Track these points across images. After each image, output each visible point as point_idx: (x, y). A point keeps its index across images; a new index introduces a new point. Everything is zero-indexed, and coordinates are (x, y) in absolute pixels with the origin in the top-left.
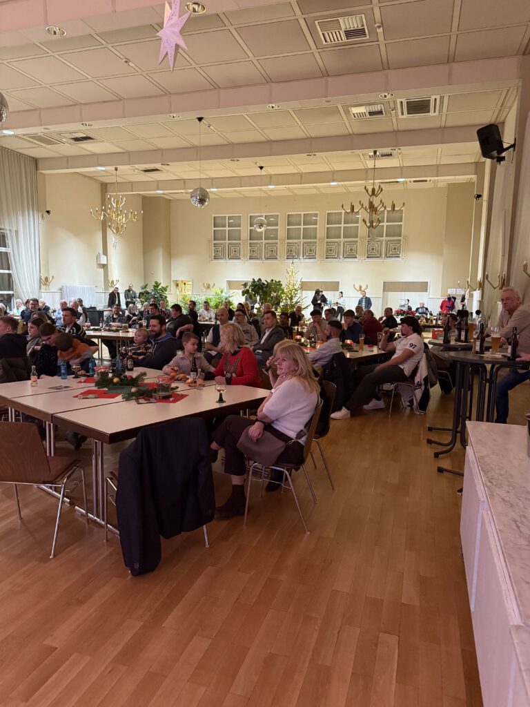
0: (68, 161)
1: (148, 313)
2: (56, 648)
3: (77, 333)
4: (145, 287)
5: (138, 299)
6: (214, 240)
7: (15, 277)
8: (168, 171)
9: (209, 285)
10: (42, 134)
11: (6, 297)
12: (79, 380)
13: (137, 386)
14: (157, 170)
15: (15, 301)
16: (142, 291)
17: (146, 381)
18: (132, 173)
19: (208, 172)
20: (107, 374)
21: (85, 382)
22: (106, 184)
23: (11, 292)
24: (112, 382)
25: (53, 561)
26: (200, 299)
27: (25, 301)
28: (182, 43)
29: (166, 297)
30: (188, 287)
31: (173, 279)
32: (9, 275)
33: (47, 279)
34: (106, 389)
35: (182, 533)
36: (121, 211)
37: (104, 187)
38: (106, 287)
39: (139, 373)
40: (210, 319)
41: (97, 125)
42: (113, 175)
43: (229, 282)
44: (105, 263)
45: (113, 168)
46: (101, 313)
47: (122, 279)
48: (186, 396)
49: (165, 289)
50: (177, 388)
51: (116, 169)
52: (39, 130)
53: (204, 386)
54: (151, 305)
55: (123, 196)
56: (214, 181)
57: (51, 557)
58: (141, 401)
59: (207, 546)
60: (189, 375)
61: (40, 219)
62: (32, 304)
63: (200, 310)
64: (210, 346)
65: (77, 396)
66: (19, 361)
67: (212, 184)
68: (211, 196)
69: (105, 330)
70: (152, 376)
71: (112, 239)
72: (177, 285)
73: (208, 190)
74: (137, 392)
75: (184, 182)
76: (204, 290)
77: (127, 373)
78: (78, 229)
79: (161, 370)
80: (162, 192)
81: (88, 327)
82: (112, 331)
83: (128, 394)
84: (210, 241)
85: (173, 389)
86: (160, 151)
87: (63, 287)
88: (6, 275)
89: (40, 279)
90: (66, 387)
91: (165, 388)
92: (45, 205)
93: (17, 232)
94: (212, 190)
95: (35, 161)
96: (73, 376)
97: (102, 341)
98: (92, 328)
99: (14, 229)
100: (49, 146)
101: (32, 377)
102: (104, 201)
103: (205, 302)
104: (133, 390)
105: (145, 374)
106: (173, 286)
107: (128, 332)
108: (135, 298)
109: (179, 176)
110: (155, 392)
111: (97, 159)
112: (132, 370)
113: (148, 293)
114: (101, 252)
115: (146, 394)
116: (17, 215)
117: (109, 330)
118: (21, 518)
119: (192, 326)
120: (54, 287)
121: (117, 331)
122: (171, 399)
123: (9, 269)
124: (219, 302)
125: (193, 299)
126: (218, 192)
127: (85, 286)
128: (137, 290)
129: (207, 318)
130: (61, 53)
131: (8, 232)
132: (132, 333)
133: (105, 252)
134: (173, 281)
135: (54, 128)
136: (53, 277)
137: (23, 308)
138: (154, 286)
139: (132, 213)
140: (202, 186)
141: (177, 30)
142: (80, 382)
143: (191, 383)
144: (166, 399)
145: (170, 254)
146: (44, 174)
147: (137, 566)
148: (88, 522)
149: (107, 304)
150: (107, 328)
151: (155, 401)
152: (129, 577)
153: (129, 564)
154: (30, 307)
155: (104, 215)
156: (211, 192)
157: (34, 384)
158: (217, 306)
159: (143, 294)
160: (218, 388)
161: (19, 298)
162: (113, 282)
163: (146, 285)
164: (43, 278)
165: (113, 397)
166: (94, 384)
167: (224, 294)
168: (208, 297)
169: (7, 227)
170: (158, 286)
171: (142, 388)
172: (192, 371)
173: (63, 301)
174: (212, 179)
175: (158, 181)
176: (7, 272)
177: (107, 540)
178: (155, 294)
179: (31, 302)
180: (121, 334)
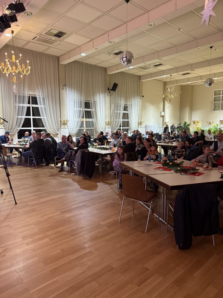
0: (152, 75)
1: (182, 136)
2: (149, 269)
3: (153, 144)
4: (180, 124)
5: (176, 130)
6: (214, 101)
7: (130, 122)
8: (193, 73)
9: (210, 122)
10: (143, 66)
11: (126, 129)
12: (155, 162)
13: (180, 167)
14: (189, 73)
15: (129, 131)
16: (179, 126)
17: (184, 165)
18: (177, 76)
19: (212, 71)
20: (167, 161)
21: (158, 163)
22: (166, 82)
23: (128, 128)
24: (169, 164)
25: (146, 233)
26: (206, 129)
27: (133, 131)
28: (213, 14)
29: (189, 128)
30: (199, 124)
31: (193, 120)
32: (128, 121)
33: (141, 122)
34: (166, 167)
35: (202, 235)
36: (172, 93)
37: (165, 84)
38: (163, 125)
39: (180, 162)
40: (211, 138)
41: (164, 58)
42: (169, 78)
43: (221, 121)
44: (163, 115)
45: (169, 75)
46: (160, 135)
47: (170, 121)
48: (204, 173)
49: (189, 125)
50: (199, 169)
51: (171, 76)
52: (142, 65)
53: (212, 170)
54: (183, 132)
55: (173, 86)
56: (215, 75)
57: (145, 232)
58: (182, 174)
59: (214, 245)
60: (205, 164)
61: (140, 99)
62: (136, 132)
63: (206, 134)
64: (212, 151)
65: (155, 169)
66: (133, 153)
67: (215, 76)
68: (215, 81)
69: (163, 142)
70: (187, 163)
71: (167, 105)
72: (194, 123)
73: (213, 79)
74: (180, 169)
75: (201, 77)
76: (208, 125)
77: (175, 161)
78: (153, 102)
79: (191, 161)
80: (190, 82)
81: (157, 141)
82: (166, 143)
83: (176, 170)
84: (212, 102)
85: (197, 170)
86: (191, 65)
87: (146, 125)
88: (127, 122)
89: (139, 122)
90: (151, 165)
91: (194, 169)
92: (142, 94)
93: (131, 105)
94: (215, 78)
95: (140, 77)
96: (153, 160)
97: (161, 147)
98: (158, 141)
99: (131, 104)
100: (145, 70)
101: (138, 160)
102: (165, 89)
103: (209, 131)
104: (179, 168)
105: (183, 162)
106: (192, 123)
107: (173, 143)
108: (175, 129)
109: (198, 75)
110: (189, 170)
111: (163, 72)
112: (176, 160)
113: (181, 127)
114: (162, 111)
115: (185, 171)
116: (132, 98)
117: (165, 143)
118: (134, 214)
119: (203, 141)
120: (143, 125)
121: (168, 143)
122: (197, 174)
123: (128, 119)
124: (216, 130)
125: (202, 129)
126: (218, 79)
127: (155, 125)
128: (176, 126)
129: (209, 138)
130: (153, 32)
131: (129, 105)
132: (174, 144)
133: (164, 111)
134: (193, 121)
135: (147, 63)
136: (143, 122)
137: (132, 134)
138: (184, 124)
139: (176, 93)
140: (210, 78)
141: (211, 8)
142: (156, 163)
143: (206, 168)
144: (194, 174)
145: (192, 109)
146: (142, 82)
147: (181, 245)
148: (159, 221)
149: (163, 132)
150: (164, 142)
151: (189, 174)
152: (177, 249)
153: (178, 243)
154: (135, 133)
155: (165, 95)
156: (215, 80)
157: (139, 162)
158: (214, 132)
159: (179, 127)
160: (221, 172)
161: (131, 130)
162: (166, 123)
163: (181, 123)
164: (140, 122)
165: (170, 171)
166: (161, 165)
167: (218, 127)
168: (210, 128)
169: (128, 104)
170: (186, 124)
171: (182, 168)
172: (206, 162)
173: (147, 131)
174: (215, 74)
175: (188, 78)
176: (127, 120)
177: (167, 230)
178: (184, 127)
179: (136, 131)
180: (170, 144)
